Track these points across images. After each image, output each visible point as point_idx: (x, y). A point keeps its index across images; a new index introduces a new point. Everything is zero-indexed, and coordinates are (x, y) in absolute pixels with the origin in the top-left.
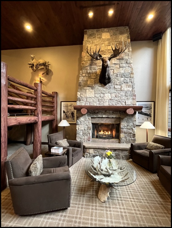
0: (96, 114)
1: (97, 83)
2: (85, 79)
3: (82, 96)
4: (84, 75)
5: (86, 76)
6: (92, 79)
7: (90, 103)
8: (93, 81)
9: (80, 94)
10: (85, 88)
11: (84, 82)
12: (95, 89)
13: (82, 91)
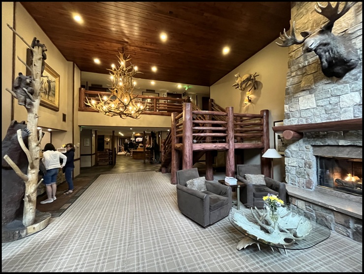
0: (322, 138)
1: (322, 79)
2: (296, 80)
3: (291, 109)
4: (294, 74)
5: (297, 75)
6: (310, 76)
7: (306, 119)
8: (312, 78)
9: (288, 107)
10: (297, 95)
11: (294, 86)
12: (317, 92)
13: (292, 102)
